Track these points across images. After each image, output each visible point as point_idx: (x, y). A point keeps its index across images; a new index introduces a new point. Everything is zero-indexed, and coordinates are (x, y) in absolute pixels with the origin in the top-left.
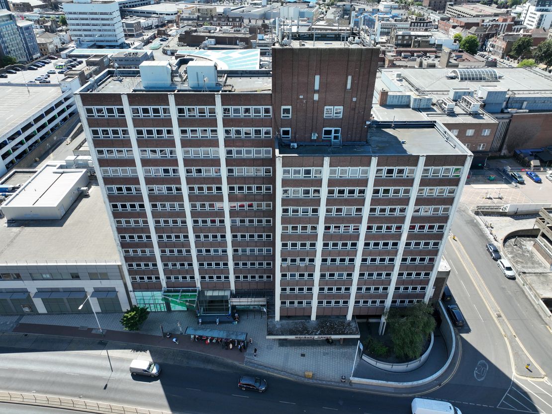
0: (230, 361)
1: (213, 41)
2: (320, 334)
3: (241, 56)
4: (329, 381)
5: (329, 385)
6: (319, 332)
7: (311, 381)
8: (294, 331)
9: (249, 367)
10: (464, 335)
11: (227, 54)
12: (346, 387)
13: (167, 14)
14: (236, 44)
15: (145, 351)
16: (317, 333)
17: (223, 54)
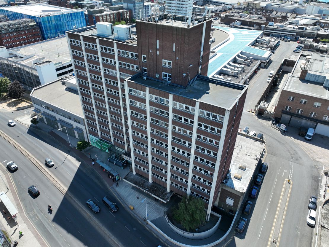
0: (106, 183)
1: (239, 22)
2: (147, 191)
3: (249, 33)
4: (138, 216)
5: (137, 218)
6: (148, 189)
7: (130, 211)
8: (137, 183)
9: (111, 190)
10: (236, 239)
11: (240, 31)
12: (144, 224)
13: (230, 5)
14: (253, 26)
15: (79, 161)
16: (146, 190)
17: (238, 31)
